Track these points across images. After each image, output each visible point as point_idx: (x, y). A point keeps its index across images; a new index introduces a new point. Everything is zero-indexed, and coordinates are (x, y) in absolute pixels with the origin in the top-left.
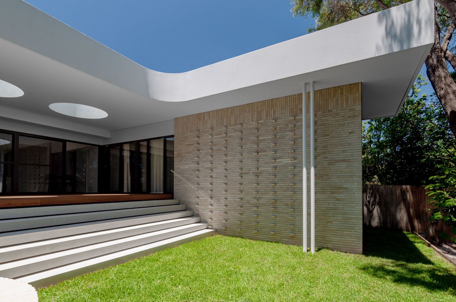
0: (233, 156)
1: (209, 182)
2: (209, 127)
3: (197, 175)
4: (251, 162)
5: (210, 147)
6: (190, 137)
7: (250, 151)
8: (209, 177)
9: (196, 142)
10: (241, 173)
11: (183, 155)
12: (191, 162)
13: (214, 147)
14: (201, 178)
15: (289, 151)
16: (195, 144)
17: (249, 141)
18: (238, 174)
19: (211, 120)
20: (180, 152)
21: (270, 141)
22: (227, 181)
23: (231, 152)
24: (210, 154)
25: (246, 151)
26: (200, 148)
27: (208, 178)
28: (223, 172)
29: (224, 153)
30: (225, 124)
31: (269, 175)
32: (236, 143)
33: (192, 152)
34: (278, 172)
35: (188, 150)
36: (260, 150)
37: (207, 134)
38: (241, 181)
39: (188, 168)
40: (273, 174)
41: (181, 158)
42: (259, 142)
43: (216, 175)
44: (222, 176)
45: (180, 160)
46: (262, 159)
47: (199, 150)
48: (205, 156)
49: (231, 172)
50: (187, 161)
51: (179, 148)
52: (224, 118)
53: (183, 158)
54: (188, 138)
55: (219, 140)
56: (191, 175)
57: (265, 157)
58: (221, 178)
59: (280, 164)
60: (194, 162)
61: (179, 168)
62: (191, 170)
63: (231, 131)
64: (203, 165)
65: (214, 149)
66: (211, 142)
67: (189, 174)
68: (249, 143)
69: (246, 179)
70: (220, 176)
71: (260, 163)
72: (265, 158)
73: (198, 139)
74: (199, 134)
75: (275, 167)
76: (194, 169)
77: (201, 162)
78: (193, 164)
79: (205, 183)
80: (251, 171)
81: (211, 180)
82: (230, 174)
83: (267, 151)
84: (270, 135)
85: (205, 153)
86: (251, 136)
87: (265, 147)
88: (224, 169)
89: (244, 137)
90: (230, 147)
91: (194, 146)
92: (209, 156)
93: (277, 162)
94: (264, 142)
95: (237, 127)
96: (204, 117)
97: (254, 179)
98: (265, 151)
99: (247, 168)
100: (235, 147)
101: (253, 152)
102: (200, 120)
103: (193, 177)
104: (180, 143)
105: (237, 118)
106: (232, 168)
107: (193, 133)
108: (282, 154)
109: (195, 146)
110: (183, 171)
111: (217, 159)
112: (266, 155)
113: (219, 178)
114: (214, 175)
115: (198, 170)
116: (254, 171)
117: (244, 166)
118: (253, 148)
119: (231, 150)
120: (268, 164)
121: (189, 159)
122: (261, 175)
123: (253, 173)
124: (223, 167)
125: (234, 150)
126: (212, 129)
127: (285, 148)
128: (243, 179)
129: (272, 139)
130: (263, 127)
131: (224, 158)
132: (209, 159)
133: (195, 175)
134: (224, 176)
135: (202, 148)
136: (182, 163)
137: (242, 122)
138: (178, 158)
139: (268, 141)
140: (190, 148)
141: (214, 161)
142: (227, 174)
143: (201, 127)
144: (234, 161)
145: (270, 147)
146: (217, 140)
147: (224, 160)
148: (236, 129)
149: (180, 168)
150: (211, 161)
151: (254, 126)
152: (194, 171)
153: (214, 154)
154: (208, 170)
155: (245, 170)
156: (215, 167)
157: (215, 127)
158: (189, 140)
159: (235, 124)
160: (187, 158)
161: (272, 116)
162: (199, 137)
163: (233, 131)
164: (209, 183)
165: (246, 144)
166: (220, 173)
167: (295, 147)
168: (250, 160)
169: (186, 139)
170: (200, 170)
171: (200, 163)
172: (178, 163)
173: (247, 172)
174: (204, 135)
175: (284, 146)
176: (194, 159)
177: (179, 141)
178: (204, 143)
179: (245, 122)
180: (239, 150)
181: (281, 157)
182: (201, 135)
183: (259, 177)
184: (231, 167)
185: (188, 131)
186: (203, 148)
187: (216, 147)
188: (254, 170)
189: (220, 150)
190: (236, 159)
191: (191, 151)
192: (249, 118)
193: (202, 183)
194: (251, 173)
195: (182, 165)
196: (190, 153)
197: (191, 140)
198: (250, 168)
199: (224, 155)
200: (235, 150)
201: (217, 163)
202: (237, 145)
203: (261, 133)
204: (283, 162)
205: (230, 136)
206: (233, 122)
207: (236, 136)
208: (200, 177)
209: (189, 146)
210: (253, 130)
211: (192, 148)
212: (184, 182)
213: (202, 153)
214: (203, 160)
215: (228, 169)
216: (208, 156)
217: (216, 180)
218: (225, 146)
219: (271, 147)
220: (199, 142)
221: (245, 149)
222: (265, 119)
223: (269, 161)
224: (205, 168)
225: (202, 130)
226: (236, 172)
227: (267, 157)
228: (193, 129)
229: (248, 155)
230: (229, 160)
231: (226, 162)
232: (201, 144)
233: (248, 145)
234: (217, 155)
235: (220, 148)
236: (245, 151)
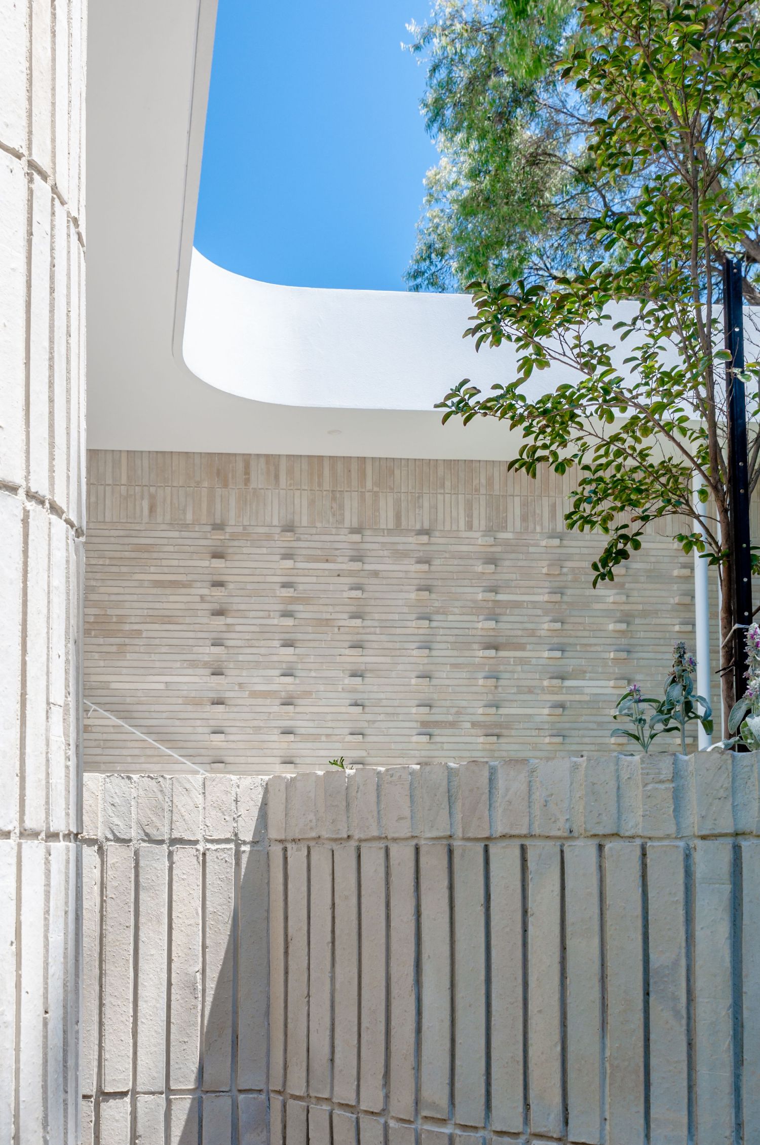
0: (387, 652)
1: (276, 752)
2: (276, 522)
3: (212, 723)
4: (466, 682)
5: (281, 607)
6: (171, 549)
7: (461, 639)
8: (276, 731)
9: (209, 578)
10: (424, 724)
11: (127, 627)
12: (178, 665)
13: (300, 608)
14: (231, 738)
15: (606, 655)
16: (199, 584)
17: (457, 604)
18: (414, 725)
19: (283, 492)
20: (109, 612)
21: (539, 612)
22: (364, 754)
23: (383, 638)
24: (277, 636)
25: (445, 638)
26: (224, 606)
27: (275, 738)
28: (346, 717)
29: (349, 637)
30: (351, 518)
31: (534, 733)
32: (400, 602)
33: (181, 620)
34: (567, 725)
35: (157, 605)
36: (502, 640)
37: (264, 551)
38: (423, 753)
39: (162, 686)
40: (550, 732)
41: (117, 641)
42: (498, 611)
43: (311, 724)
44: (337, 731)
45: (114, 649)
46: (507, 675)
47: (220, 613)
48: (256, 643)
49: (382, 717)
50: (153, 657)
51: (102, 590)
52: (346, 494)
53: (127, 641)
54: (162, 555)
55: (322, 580)
56: (177, 723)
57: (519, 668)
58: (335, 738)
59: (577, 698)
60: (193, 664)
61: (105, 685)
62: (180, 701)
63: (381, 553)
64: (241, 680)
65: (298, 615)
66: (285, 585)
67: (165, 715)
68: (456, 610)
69: (446, 746)
70: (329, 731)
71: (500, 689)
72: (523, 671)
73: (218, 563)
74: (219, 543)
75: (562, 706)
76: (193, 694)
77: (231, 665)
78: (190, 671)
79: (250, 760)
80: (467, 718)
81: (285, 745)
82: (377, 725)
83: (528, 647)
84: (540, 590)
85: (257, 629)
86: (466, 582)
87: (520, 633)
88: (348, 702)
89: (435, 583)
90: (377, 616)
91: (193, 591)
92: (277, 643)
93: (564, 691)
94: (517, 611)
95: (411, 540)
96: (247, 472)
97: (480, 747)
98: (521, 647)
99: (448, 703)
100: (396, 617)
101: (476, 646)
102: (225, 485)
103: (189, 730)
104: (114, 569)
105: (403, 505)
106: (384, 703)
107: (184, 534)
108: (583, 662)
109: (205, 591)
110: (128, 700)
111: (312, 659)
112: (522, 661)
113: (323, 738)
114: (299, 723)
115: (219, 702)
116: (482, 718)
117: (435, 696)
118: (474, 632)
119: (378, 630)
120: (530, 692)
121: (164, 650)
122: (504, 732)
123: (474, 724)
124: (343, 695)
125: (393, 631)
126: (289, 528)
127: (593, 641)
128: (433, 747)
129: (550, 606)
130: (513, 556)
131: (353, 658)
132: (275, 658)
133: (199, 723)
134: (347, 731)
135: (235, 607)
136: (125, 664)
137: (426, 526)
138: (101, 641)
139: (531, 612)
140: (172, 598)
141: (300, 666)
142: (366, 725)
143: (232, 514)
144: (394, 674)
145: (538, 633)
146: (314, 579)
147: (349, 667)
148: (400, 547)
149: (113, 686)
150: (284, 666)
151: (476, 549)
152: (197, 702)
153: (300, 636)
154: (268, 701)
155: (444, 710)
156: (307, 694)
157: (305, 522)
158: (164, 562)
159: (398, 529)
160: (157, 641)
161: (546, 522)
162: (217, 555)
163: (386, 553)
164: (278, 760)
165: (444, 613)
166: (329, 717)
167: (624, 641)
168: (464, 675)
169: (146, 555)
170: (228, 702)
171: (225, 671)
172: (102, 663)
173: (450, 718)
174: (245, 550)
175: (586, 634)
176: (195, 649)
177: (107, 562)
178: (249, 586)
179: (440, 527)
180: (416, 631)
181: (579, 674)
182: (230, 550)
183: (502, 740)
184: (382, 696)
185: (159, 520)
186: (243, 607)
187: (310, 608)
188: (479, 712)
189: (327, 622)
190: (400, 667)
191: (179, 613)
192: (454, 514)
193: (242, 760)
194: (468, 725)
195: (124, 671)
196: (167, 619)
197: (175, 563)
198: (464, 704)
199: (347, 644)
200: (398, 631)
201: (313, 674)
202: (406, 610)
203: (507, 576)
204: (587, 691)
205: (375, 574)
206: (386, 519)
207: (401, 575)
208: (227, 730)
209: (168, 591)
210: (471, 562)
211: (189, 598)
212: (136, 752)
213: (238, 628)
214: (241, 658)
215: (367, 703)
216: (269, 643)
217: (309, 745)
218: (353, 609)
219: (543, 633)
220: (216, 578)
221: (441, 632)
222: (518, 529)
223: (536, 683)
224: (254, 694)
225: (240, 529)
226: (401, 717)
227: (526, 667)
228: (189, 517)
229: (455, 653)
230: (369, 667)
231: (359, 674)
232: (231, 586)
233: (451, 618)
234: (312, 644)
235: (325, 616)
236: (439, 638)
